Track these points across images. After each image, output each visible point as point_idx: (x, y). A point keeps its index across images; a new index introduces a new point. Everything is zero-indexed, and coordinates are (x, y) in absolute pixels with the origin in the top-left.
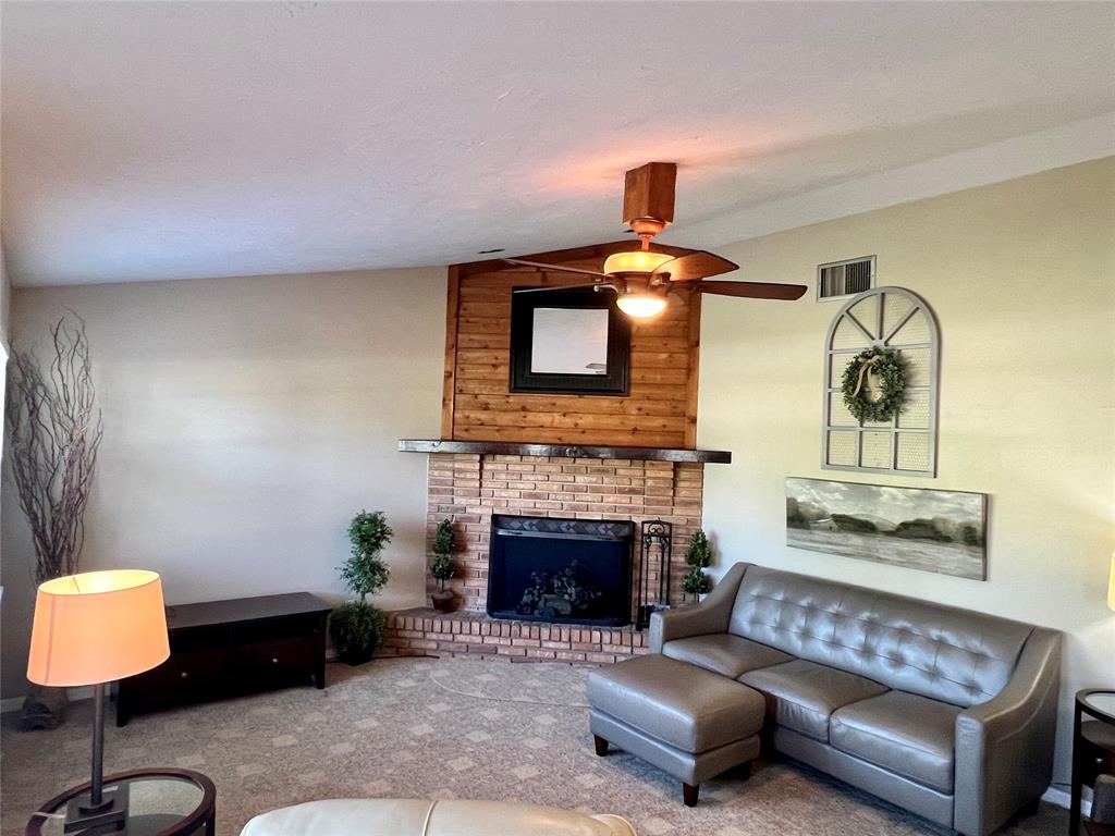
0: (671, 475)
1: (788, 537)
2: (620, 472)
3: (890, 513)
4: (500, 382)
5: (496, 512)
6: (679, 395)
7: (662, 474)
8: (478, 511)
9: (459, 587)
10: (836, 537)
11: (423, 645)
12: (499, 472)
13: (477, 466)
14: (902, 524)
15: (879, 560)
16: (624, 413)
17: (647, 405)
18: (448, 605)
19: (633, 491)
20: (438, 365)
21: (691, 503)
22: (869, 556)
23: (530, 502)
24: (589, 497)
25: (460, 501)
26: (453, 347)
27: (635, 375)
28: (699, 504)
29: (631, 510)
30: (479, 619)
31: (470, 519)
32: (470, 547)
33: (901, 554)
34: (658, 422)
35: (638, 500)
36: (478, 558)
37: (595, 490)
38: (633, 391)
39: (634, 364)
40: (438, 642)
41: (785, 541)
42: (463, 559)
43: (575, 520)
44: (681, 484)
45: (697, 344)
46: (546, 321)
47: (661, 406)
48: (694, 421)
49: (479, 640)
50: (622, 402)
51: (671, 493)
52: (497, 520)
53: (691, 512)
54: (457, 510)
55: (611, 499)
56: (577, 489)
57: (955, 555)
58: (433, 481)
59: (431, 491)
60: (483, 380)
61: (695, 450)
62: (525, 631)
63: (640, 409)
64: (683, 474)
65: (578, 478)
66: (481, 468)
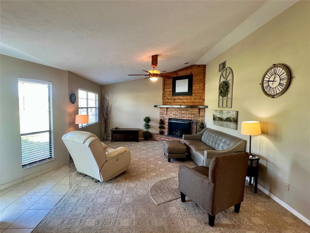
0: (198, 111)
1: (214, 122)
2: (190, 110)
3: (225, 117)
4: (171, 94)
5: (170, 118)
6: (202, 95)
7: (197, 111)
8: (167, 117)
9: (164, 130)
10: (218, 122)
11: (156, 139)
12: (170, 111)
13: (166, 110)
14: (226, 118)
15: (224, 126)
16: (191, 99)
17: (195, 97)
18: (162, 133)
19: (192, 114)
20: (161, 92)
21: (202, 116)
22: (222, 125)
23: (174, 116)
24: (184, 115)
25: (164, 116)
26: (164, 89)
27: (193, 91)
28: (204, 117)
29: (191, 118)
30: (166, 136)
31: (165, 119)
32: (166, 124)
33: (226, 125)
34: (198, 101)
35: (193, 116)
36: (166, 126)
37: (185, 114)
38: (193, 95)
39: (193, 89)
40: (159, 139)
41: (213, 123)
42: (164, 126)
43: (182, 119)
44: (201, 113)
45: (205, 84)
46: (178, 82)
47: (198, 97)
48: (204, 100)
49: (164, 139)
50: (191, 97)
51: (198, 114)
52: (170, 119)
53: (203, 118)
54: (164, 117)
55: (188, 115)
56: (182, 114)
57: (232, 125)
58: (160, 112)
59: (160, 114)
60: (168, 94)
61: (204, 105)
62: (171, 138)
63: (194, 98)
64: (201, 111)
65: (183, 112)
66: (167, 110)
